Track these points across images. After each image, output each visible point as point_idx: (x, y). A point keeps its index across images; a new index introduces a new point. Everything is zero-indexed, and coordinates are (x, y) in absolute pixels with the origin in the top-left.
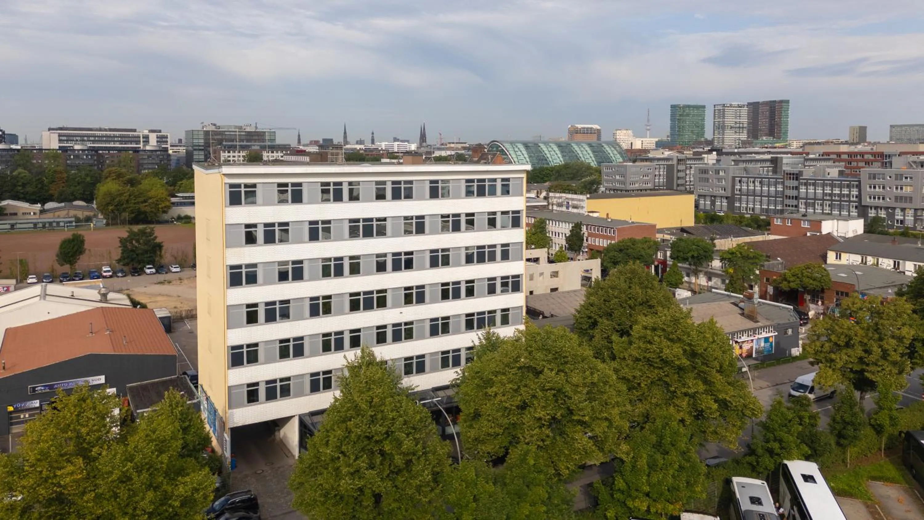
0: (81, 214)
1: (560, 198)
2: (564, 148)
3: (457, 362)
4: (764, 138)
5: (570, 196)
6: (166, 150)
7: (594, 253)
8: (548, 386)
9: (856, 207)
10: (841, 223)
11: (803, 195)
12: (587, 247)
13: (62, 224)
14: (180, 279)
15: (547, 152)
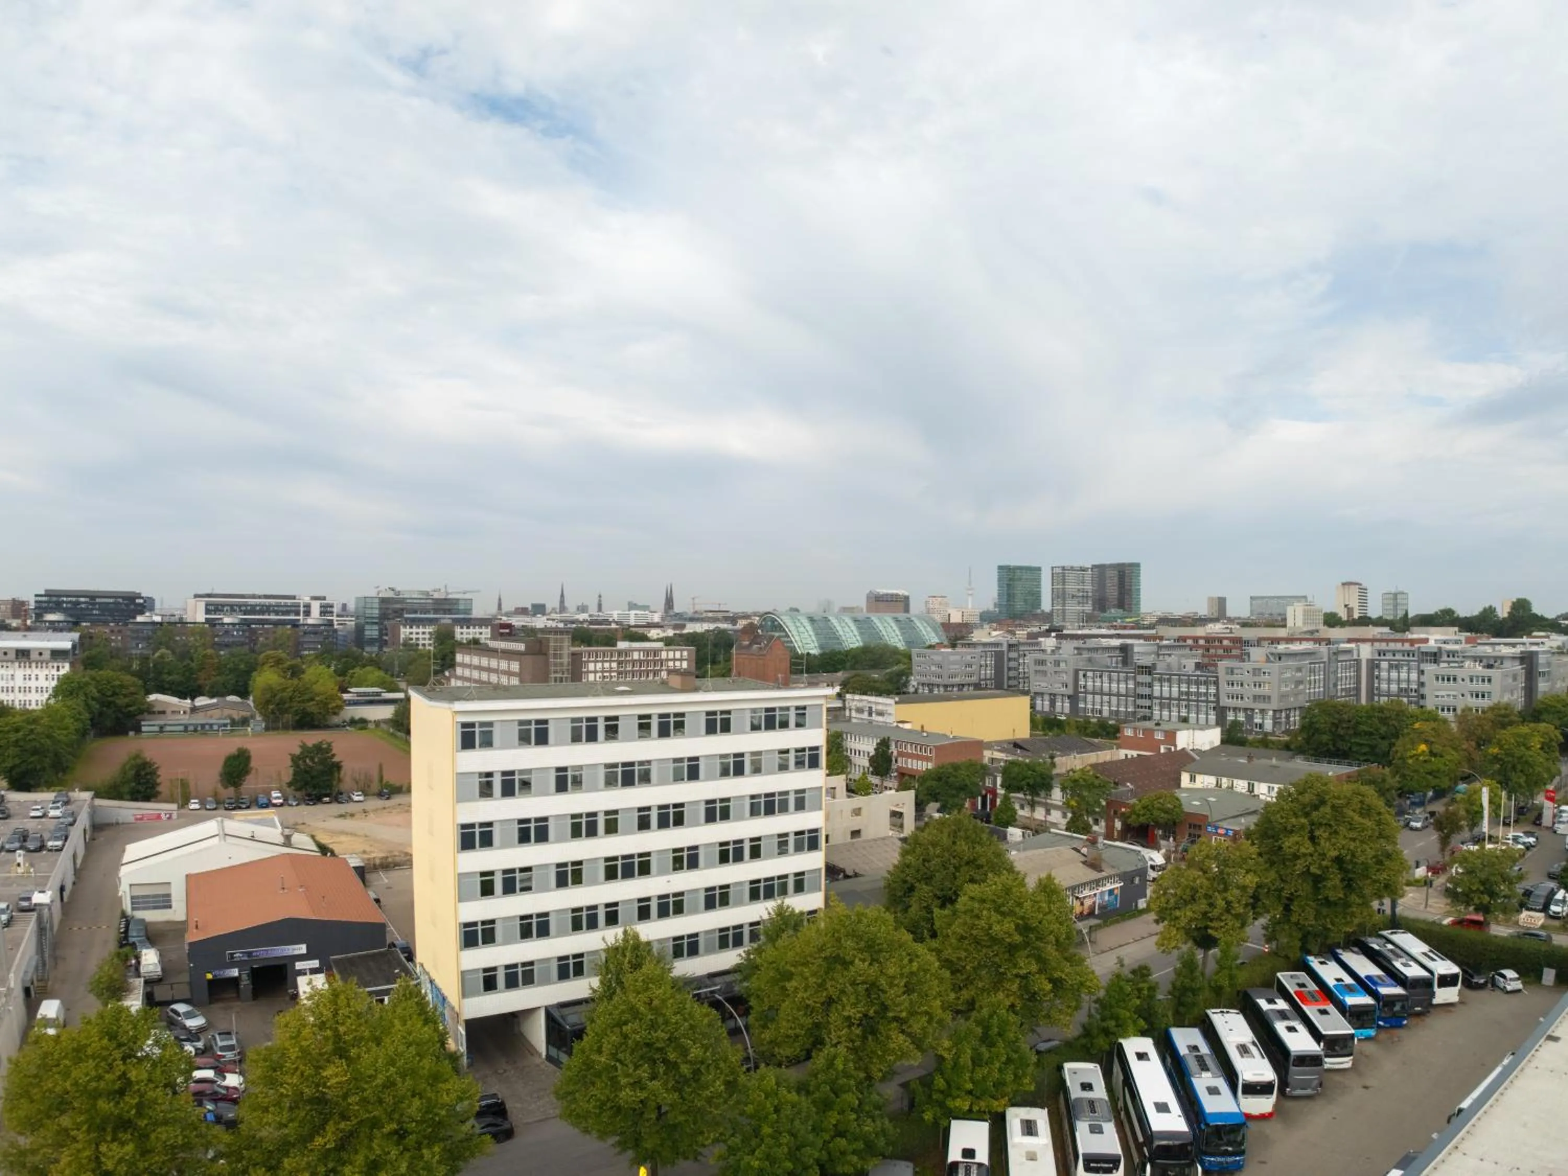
0: (236, 715)
1: (862, 701)
2: (863, 624)
3: (738, 942)
4: (1113, 611)
5: (873, 699)
6: (330, 623)
7: (905, 780)
8: (860, 979)
9: (1214, 708)
10: (1198, 733)
11: (1157, 693)
12: (897, 771)
13: (215, 727)
14: (365, 812)
15: (839, 628)
